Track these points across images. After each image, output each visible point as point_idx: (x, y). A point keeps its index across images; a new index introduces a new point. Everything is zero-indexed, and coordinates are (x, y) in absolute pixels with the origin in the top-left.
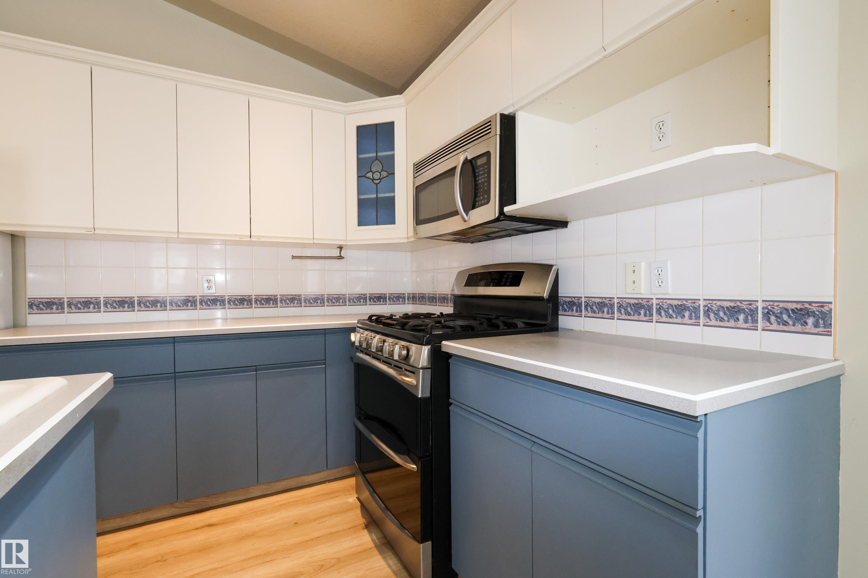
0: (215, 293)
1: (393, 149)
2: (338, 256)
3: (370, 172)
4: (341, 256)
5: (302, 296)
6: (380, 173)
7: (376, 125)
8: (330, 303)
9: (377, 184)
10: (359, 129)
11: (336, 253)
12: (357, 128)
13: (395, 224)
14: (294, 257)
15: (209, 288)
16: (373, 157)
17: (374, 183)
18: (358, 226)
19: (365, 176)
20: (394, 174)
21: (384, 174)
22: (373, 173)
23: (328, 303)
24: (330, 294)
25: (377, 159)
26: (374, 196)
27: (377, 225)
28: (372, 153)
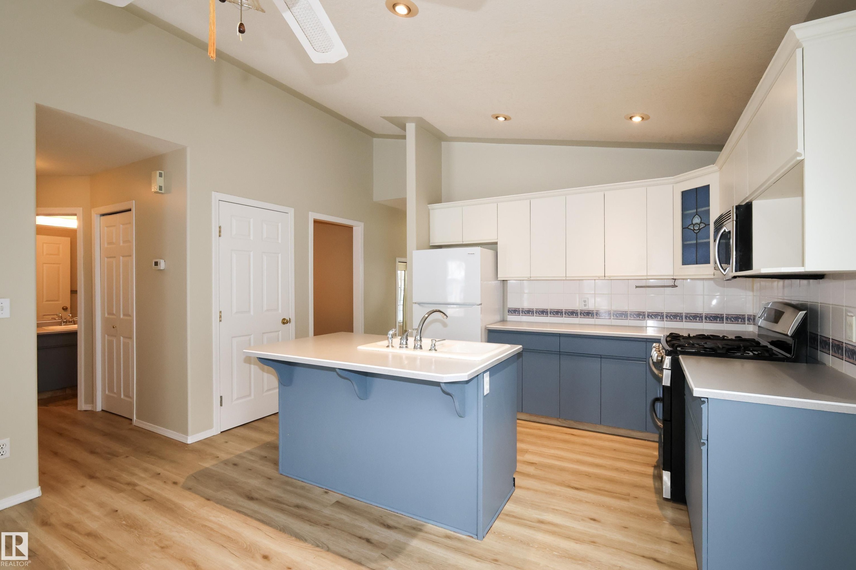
0: (589, 309)
1: (709, 206)
2: (672, 285)
3: (691, 224)
4: (675, 285)
5: (646, 313)
6: (699, 225)
7: (696, 189)
8: (669, 319)
9: (697, 233)
10: (684, 193)
11: (671, 283)
12: (682, 193)
13: (710, 263)
14: (637, 287)
15: (585, 305)
16: (694, 213)
17: (694, 232)
18: (683, 265)
19: (688, 228)
20: (709, 225)
21: (702, 225)
22: (694, 225)
23: (667, 319)
24: (668, 313)
25: (697, 214)
26: (695, 242)
27: (697, 264)
28: (692, 209)
